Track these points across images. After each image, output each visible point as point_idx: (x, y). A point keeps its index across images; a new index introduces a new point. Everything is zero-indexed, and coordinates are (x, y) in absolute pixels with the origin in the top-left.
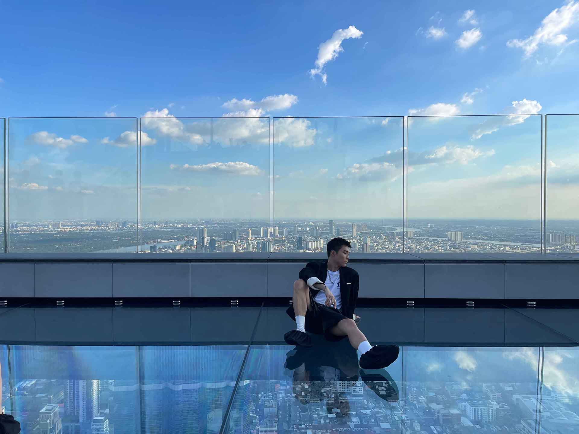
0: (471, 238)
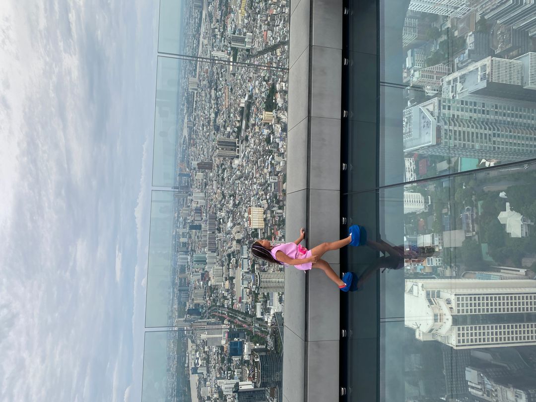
0: (195, 70)
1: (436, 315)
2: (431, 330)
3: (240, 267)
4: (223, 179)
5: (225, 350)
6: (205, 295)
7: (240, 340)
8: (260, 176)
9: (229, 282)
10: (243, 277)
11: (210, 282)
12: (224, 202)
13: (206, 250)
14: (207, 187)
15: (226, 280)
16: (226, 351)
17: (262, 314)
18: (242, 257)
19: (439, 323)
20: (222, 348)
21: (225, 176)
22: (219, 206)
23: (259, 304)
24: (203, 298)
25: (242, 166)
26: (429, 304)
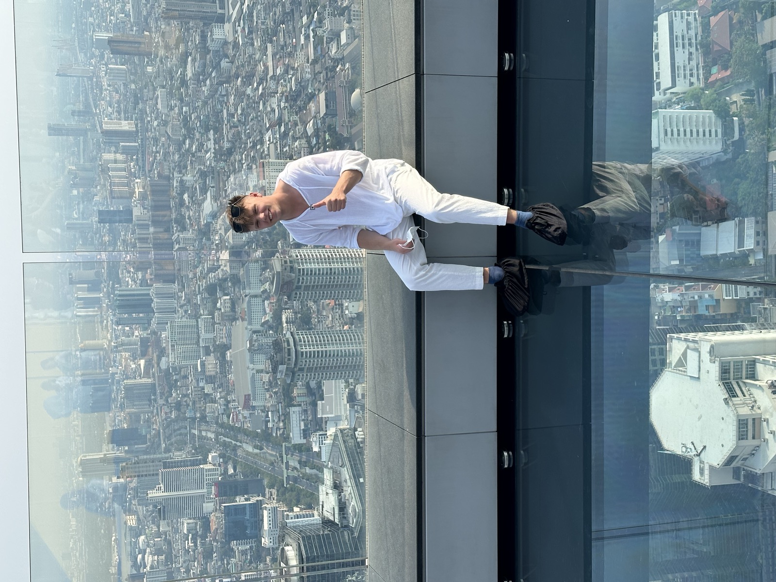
1: (742, 424)
2: (731, 459)
3: (243, 320)
4: (184, 82)
5: (213, 527)
6: (155, 394)
7: (253, 500)
8: (286, 72)
9: (217, 358)
10: (251, 345)
11: (164, 359)
12: (191, 146)
13: (148, 276)
14: (140, 106)
15: (208, 353)
16: (217, 529)
17: (306, 434)
18: (247, 291)
19: (750, 442)
20: (206, 522)
21: (189, 73)
22: (177, 157)
23: (296, 409)
24: (150, 400)
25: (236, 45)
26: (727, 396)
